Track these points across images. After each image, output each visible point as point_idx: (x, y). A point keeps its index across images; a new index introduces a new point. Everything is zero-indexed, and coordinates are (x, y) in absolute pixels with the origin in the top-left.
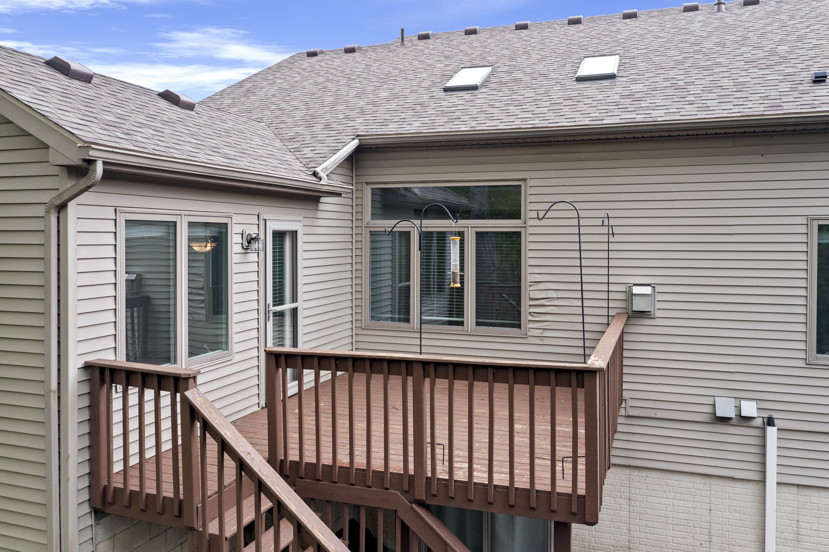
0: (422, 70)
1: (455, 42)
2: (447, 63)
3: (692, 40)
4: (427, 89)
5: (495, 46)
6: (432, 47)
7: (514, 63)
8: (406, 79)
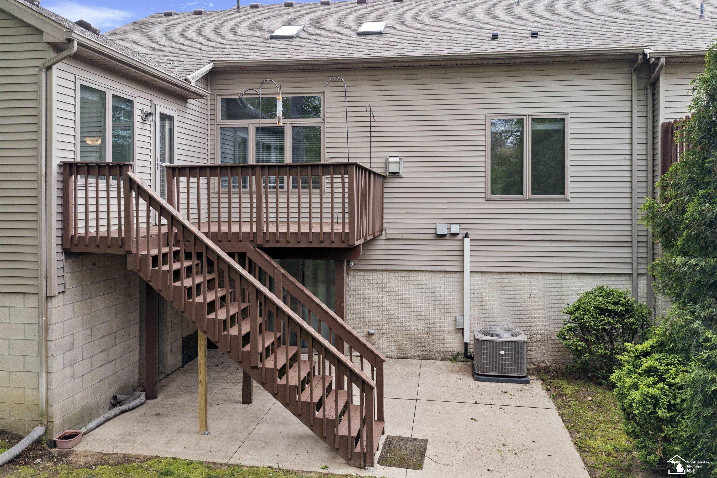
0: (255, 27)
1: (277, 11)
2: (272, 23)
3: (433, 15)
4: (258, 37)
5: (306, 14)
6: (260, 13)
7: (319, 24)
8: (243, 31)
